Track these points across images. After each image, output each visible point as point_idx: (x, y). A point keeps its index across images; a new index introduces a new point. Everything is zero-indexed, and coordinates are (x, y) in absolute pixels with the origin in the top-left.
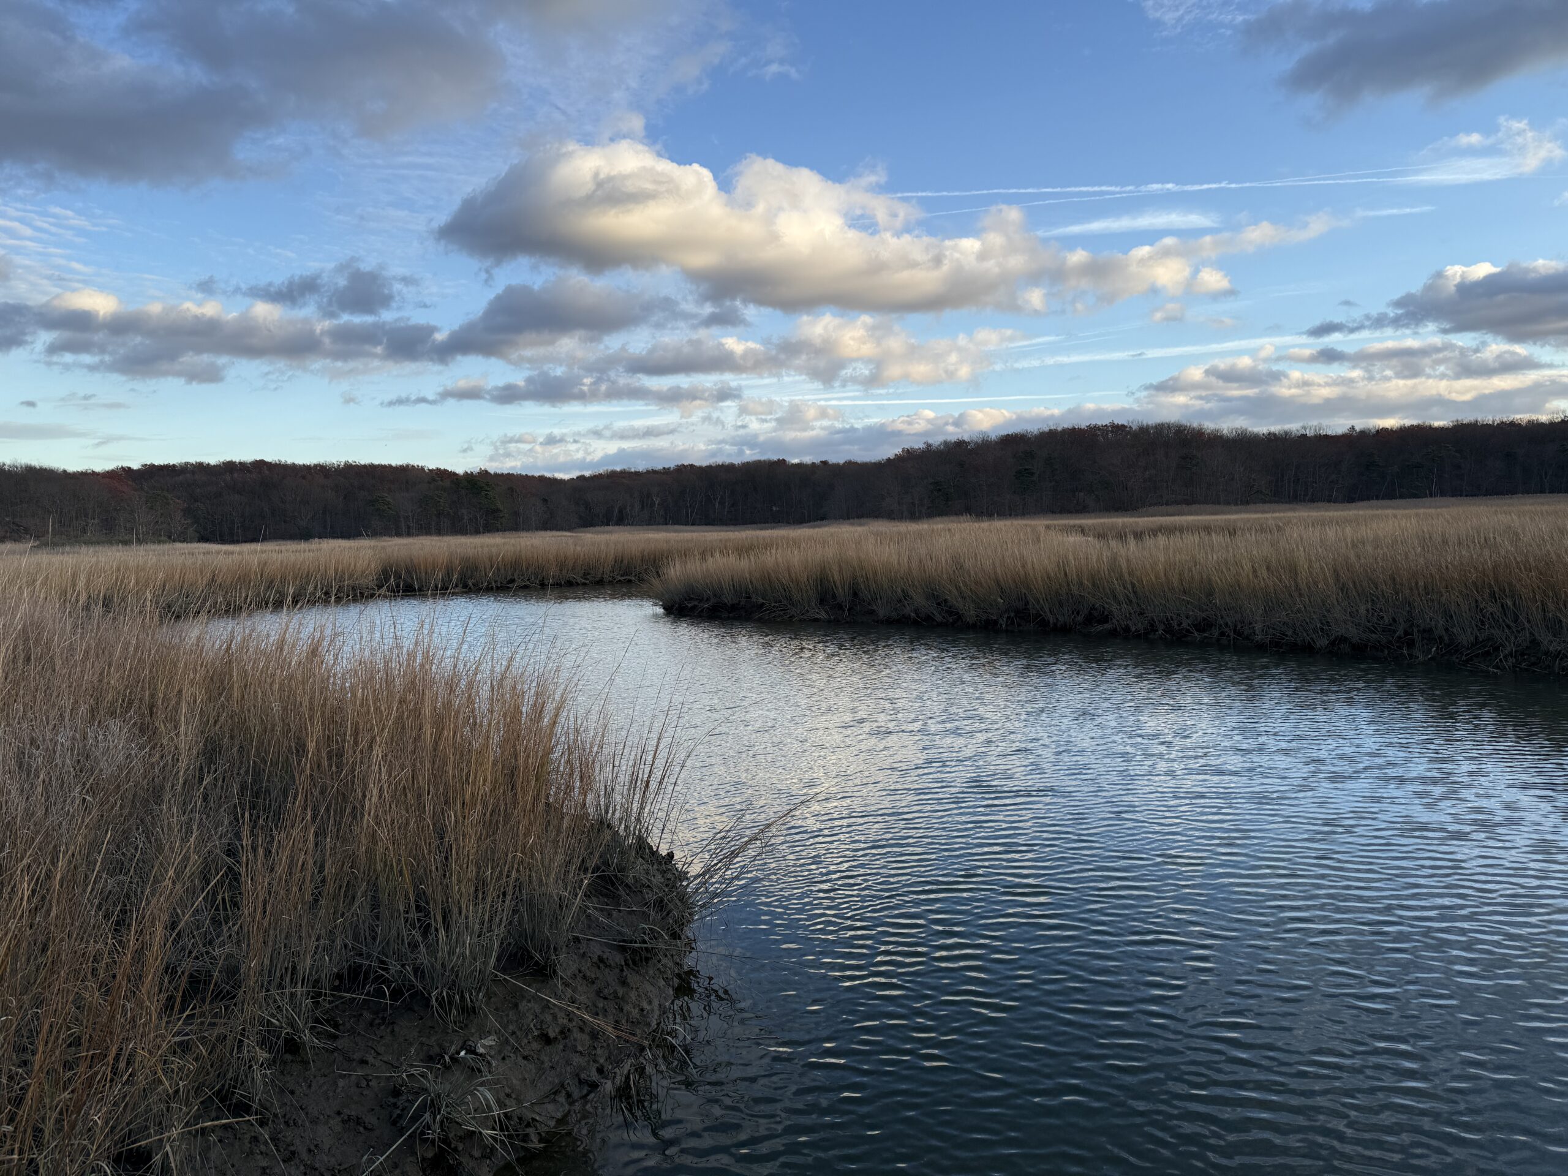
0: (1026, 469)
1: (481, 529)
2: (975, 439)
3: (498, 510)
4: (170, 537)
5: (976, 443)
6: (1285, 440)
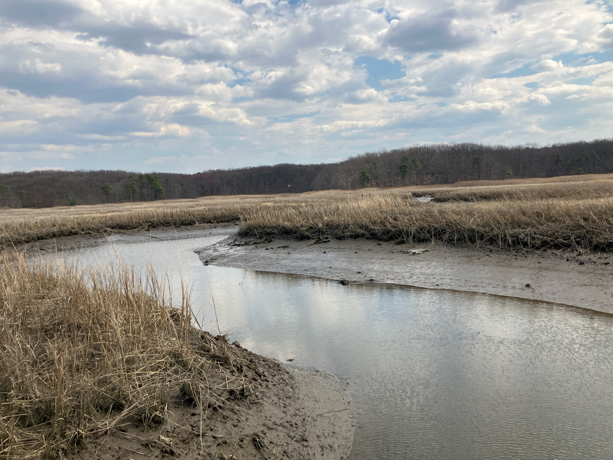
0: (404, 165)
1: (153, 199)
2: (380, 153)
4: (9, 206)
5: (381, 155)
6: (519, 150)
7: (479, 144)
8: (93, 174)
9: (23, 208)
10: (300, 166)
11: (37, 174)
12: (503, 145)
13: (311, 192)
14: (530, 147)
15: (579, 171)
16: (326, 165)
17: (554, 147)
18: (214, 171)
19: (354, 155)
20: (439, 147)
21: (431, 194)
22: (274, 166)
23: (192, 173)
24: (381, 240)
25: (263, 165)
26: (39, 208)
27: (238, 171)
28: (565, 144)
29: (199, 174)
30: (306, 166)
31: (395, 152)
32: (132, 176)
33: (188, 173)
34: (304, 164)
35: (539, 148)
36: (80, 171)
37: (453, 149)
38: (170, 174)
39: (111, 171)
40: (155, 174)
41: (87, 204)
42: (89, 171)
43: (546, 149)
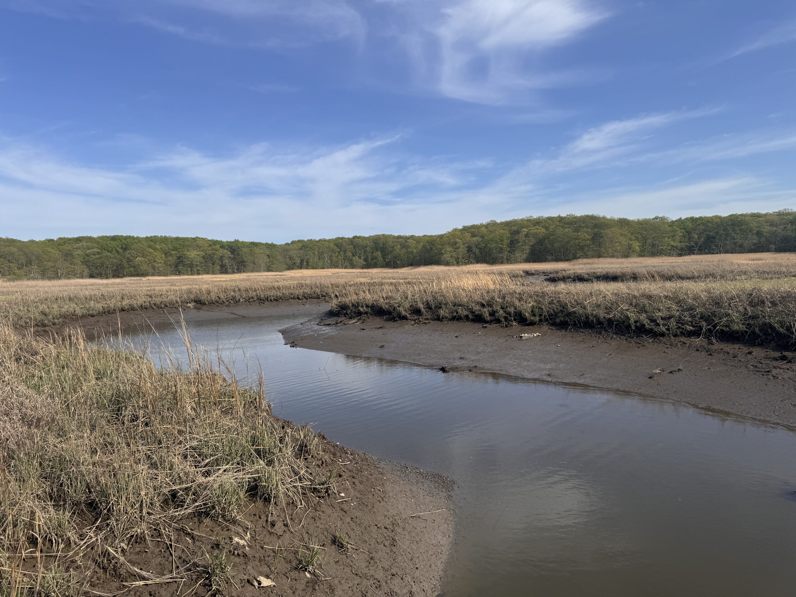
0: (515, 240)
1: (235, 271)
3: (244, 262)
4: (74, 276)
6: (646, 224)
7: (601, 216)
9: (89, 278)
10: (399, 237)
11: (105, 239)
12: (628, 217)
13: (410, 267)
15: (713, 250)
16: (429, 237)
18: (304, 241)
21: (544, 273)
22: (371, 237)
23: (281, 243)
24: (486, 322)
25: (358, 235)
26: (107, 278)
30: (406, 237)
32: (211, 243)
38: (255, 243)
41: (161, 276)
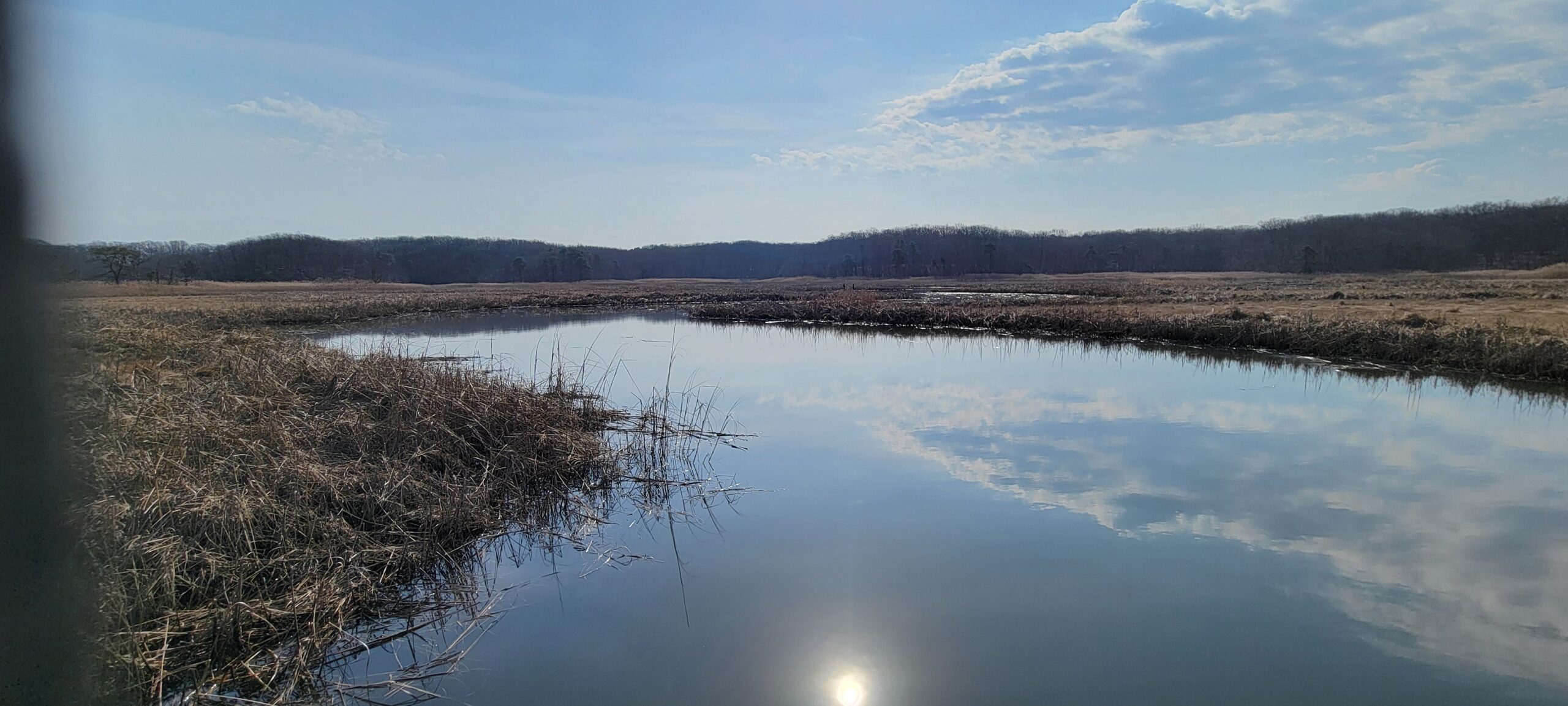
0: (897, 250)
2: (869, 232)
5: (870, 234)
6: (1042, 238)
7: (993, 228)
8: (501, 244)
10: (767, 244)
11: (427, 242)
12: (1023, 230)
14: (1056, 234)
16: (799, 245)
17: (1086, 235)
18: (656, 246)
19: (837, 234)
20: (942, 229)
22: (734, 244)
23: (628, 249)
25: (719, 241)
27: (687, 247)
28: (1100, 232)
29: (638, 249)
30: (774, 244)
31: (887, 233)
32: (551, 248)
33: (623, 248)
34: (772, 243)
35: (1067, 235)
36: (485, 239)
37: (959, 232)
38: (601, 248)
39: (525, 241)
40: (582, 247)
41: (492, 282)
42: (496, 240)
43: (1076, 237)
